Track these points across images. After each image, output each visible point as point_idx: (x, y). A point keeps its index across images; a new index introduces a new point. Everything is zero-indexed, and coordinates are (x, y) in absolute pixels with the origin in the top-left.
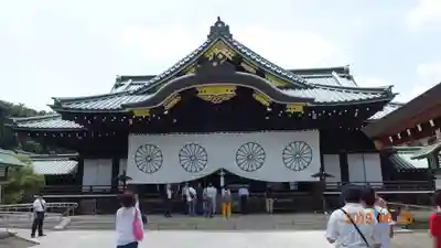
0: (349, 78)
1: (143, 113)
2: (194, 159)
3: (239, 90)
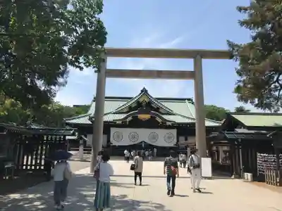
0: (193, 103)
1: (120, 122)
2: (134, 137)
3: (151, 117)
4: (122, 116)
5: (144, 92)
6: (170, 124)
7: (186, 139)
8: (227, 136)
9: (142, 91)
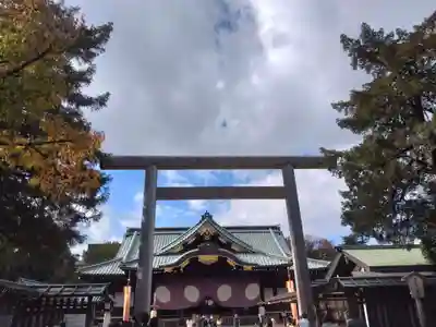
0: (280, 233)
1: (171, 270)
3: (220, 258)
4: (175, 259)
5: (207, 218)
6: (249, 268)
7: (275, 294)
8: (343, 283)
9: (203, 218)
